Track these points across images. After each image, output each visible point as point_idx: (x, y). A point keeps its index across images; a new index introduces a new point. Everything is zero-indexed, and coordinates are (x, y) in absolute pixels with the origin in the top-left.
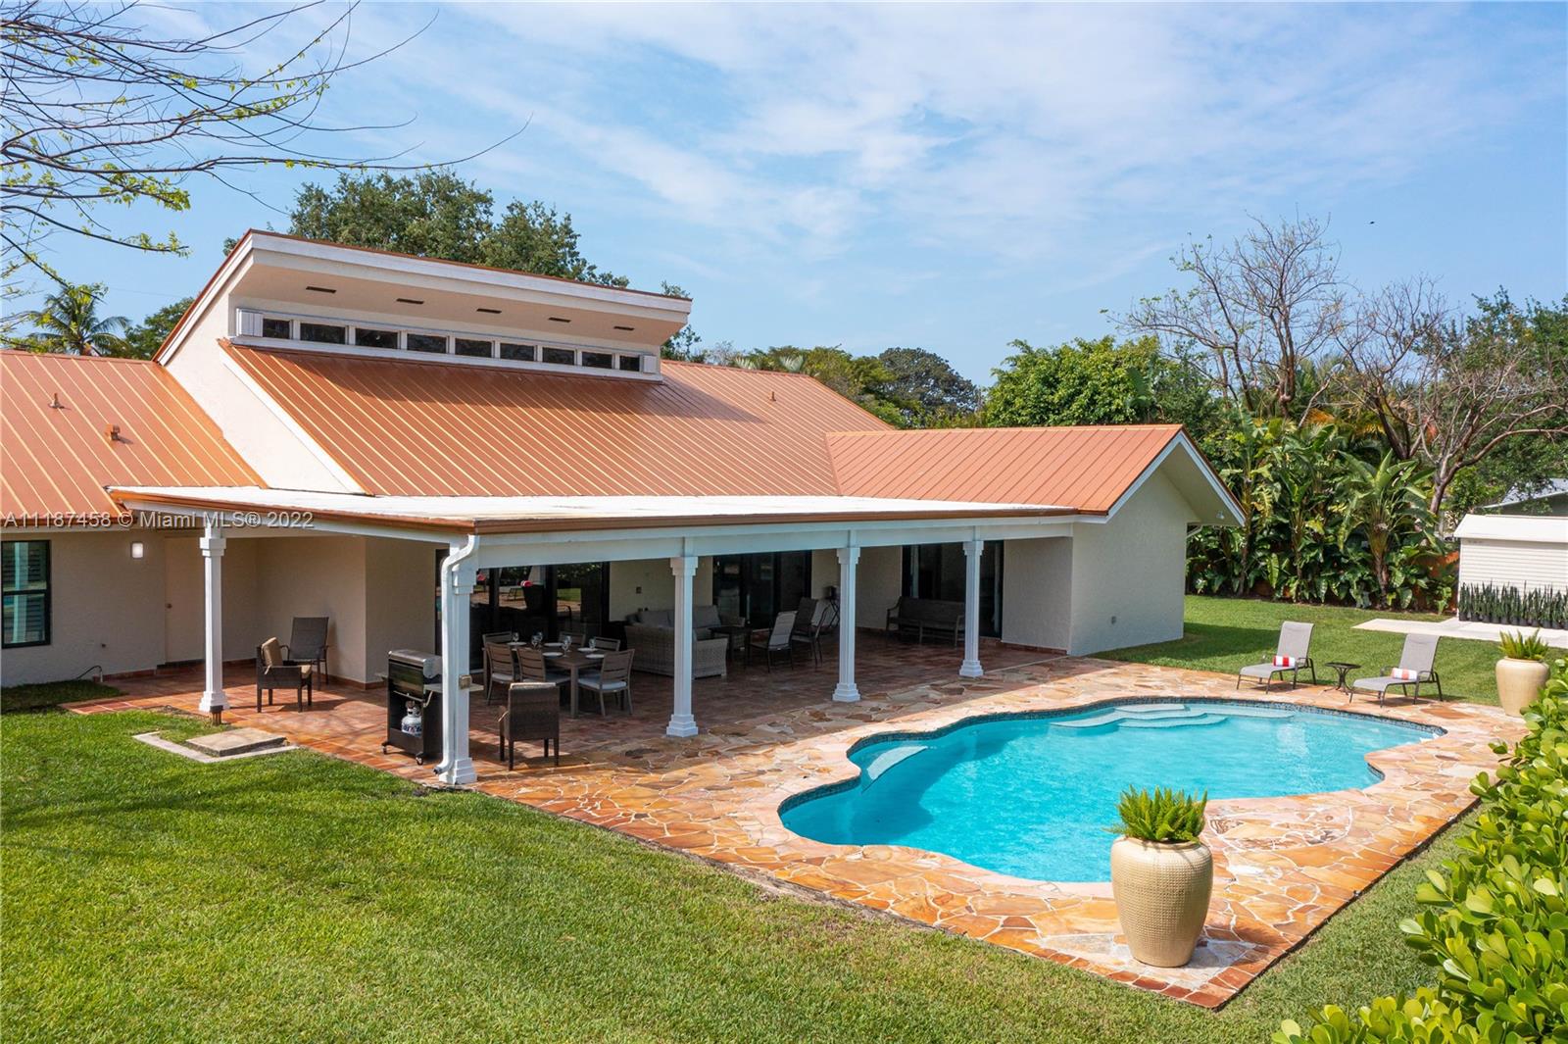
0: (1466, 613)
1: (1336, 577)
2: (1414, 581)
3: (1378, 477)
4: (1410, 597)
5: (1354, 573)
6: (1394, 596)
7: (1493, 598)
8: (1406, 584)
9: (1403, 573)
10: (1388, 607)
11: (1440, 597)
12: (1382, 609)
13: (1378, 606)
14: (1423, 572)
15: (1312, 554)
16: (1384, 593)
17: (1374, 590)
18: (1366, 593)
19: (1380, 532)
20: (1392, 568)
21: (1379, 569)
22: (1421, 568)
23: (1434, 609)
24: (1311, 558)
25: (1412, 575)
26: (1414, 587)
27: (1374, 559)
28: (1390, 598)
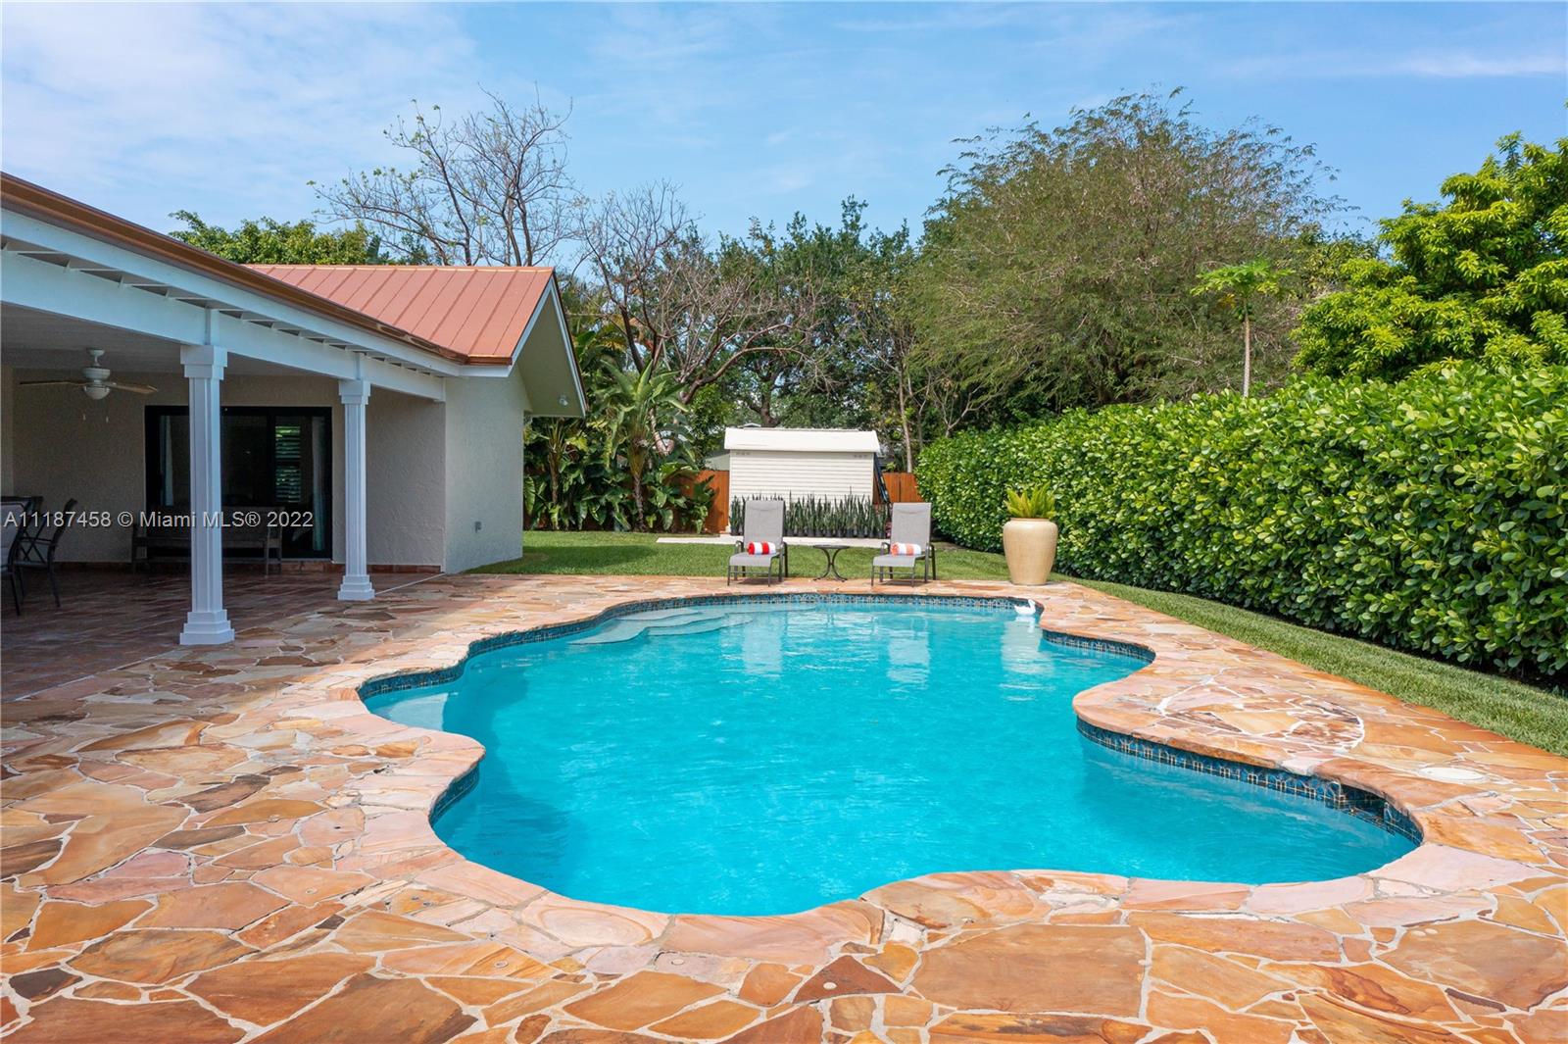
1: (596, 500)
2: (674, 501)
3: (639, 389)
4: (671, 517)
5: (615, 495)
6: (654, 518)
8: (667, 505)
9: (664, 492)
10: (649, 528)
11: (696, 517)
14: (680, 491)
15: (574, 476)
16: (641, 516)
17: (633, 512)
19: (640, 450)
20: (652, 487)
22: (676, 487)
23: (692, 527)
24: (574, 479)
25: (672, 494)
26: (674, 507)
27: (633, 479)
28: (651, 520)
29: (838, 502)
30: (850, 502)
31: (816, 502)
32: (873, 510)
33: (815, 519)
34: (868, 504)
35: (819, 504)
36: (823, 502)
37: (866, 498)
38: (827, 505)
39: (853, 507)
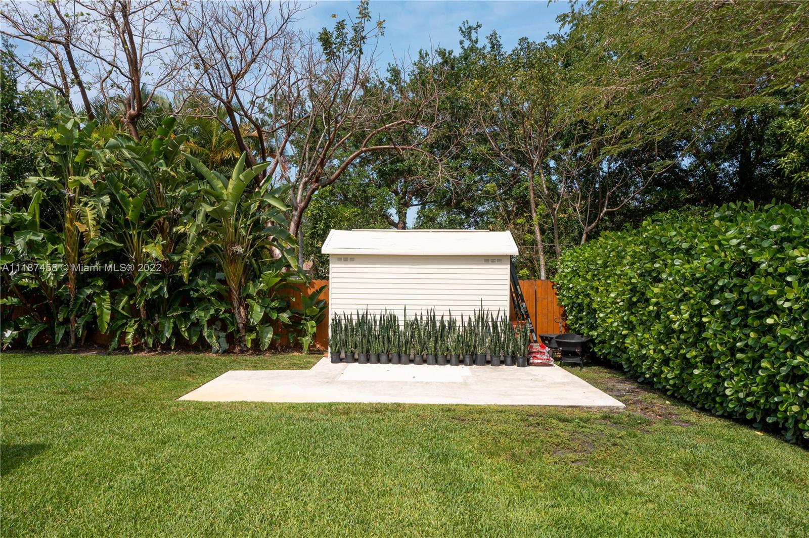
0: (339, 352)
1: (186, 316)
2: (274, 316)
3: (230, 187)
4: (270, 336)
5: (206, 309)
6: (253, 336)
7: (370, 330)
8: (266, 320)
9: (262, 306)
10: (248, 350)
11: (303, 333)
12: (242, 352)
13: (237, 349)
14: (284, 304)
15: (155, 289)
16: (243, 333)
17: (231, 329)
18: (223, 334)
19: (235, 257)
20: (250, 301)
21: (236, 305)
22: (282, 299)
23: (298, 347)
24: (153, 294)
25: (272, 309)
26: (275, 324)
27: (230, 291)
28: (249, 339)
29: (466, 319)
30: (481, 318)
31: (438, 318)
32: (511, 329)
33: (436, 342)
34: (504, 321)
35: (442, 322)
36: (446, 319)
37: (502, 314)
38: (452, 323)
39: (485, 324)
